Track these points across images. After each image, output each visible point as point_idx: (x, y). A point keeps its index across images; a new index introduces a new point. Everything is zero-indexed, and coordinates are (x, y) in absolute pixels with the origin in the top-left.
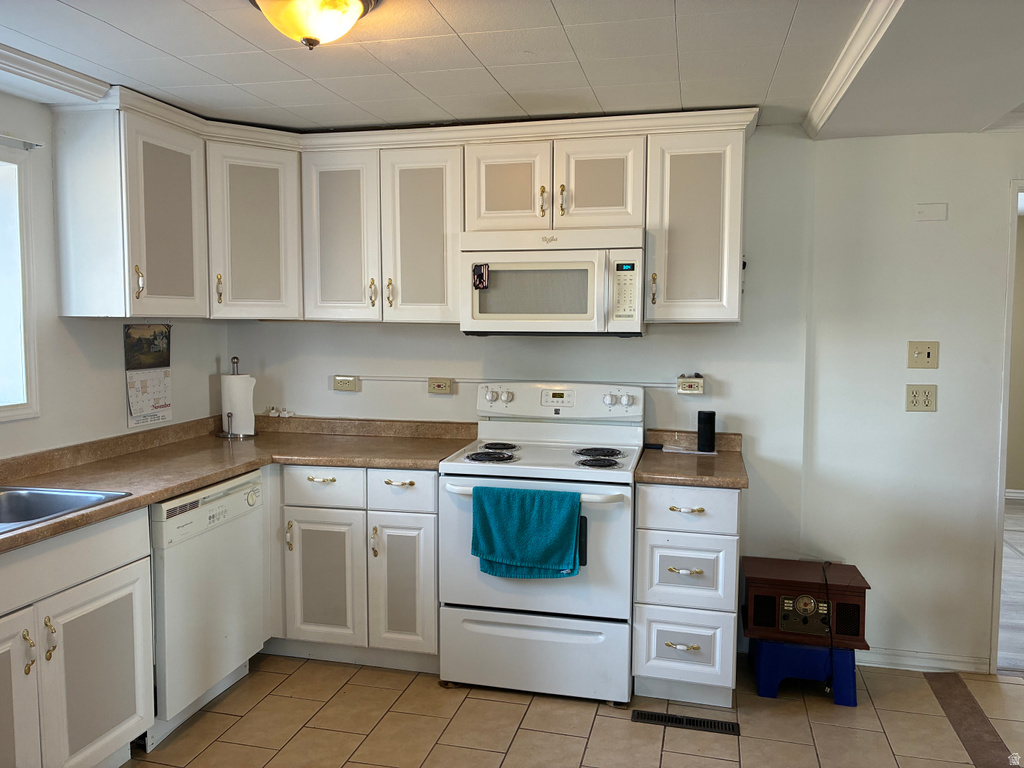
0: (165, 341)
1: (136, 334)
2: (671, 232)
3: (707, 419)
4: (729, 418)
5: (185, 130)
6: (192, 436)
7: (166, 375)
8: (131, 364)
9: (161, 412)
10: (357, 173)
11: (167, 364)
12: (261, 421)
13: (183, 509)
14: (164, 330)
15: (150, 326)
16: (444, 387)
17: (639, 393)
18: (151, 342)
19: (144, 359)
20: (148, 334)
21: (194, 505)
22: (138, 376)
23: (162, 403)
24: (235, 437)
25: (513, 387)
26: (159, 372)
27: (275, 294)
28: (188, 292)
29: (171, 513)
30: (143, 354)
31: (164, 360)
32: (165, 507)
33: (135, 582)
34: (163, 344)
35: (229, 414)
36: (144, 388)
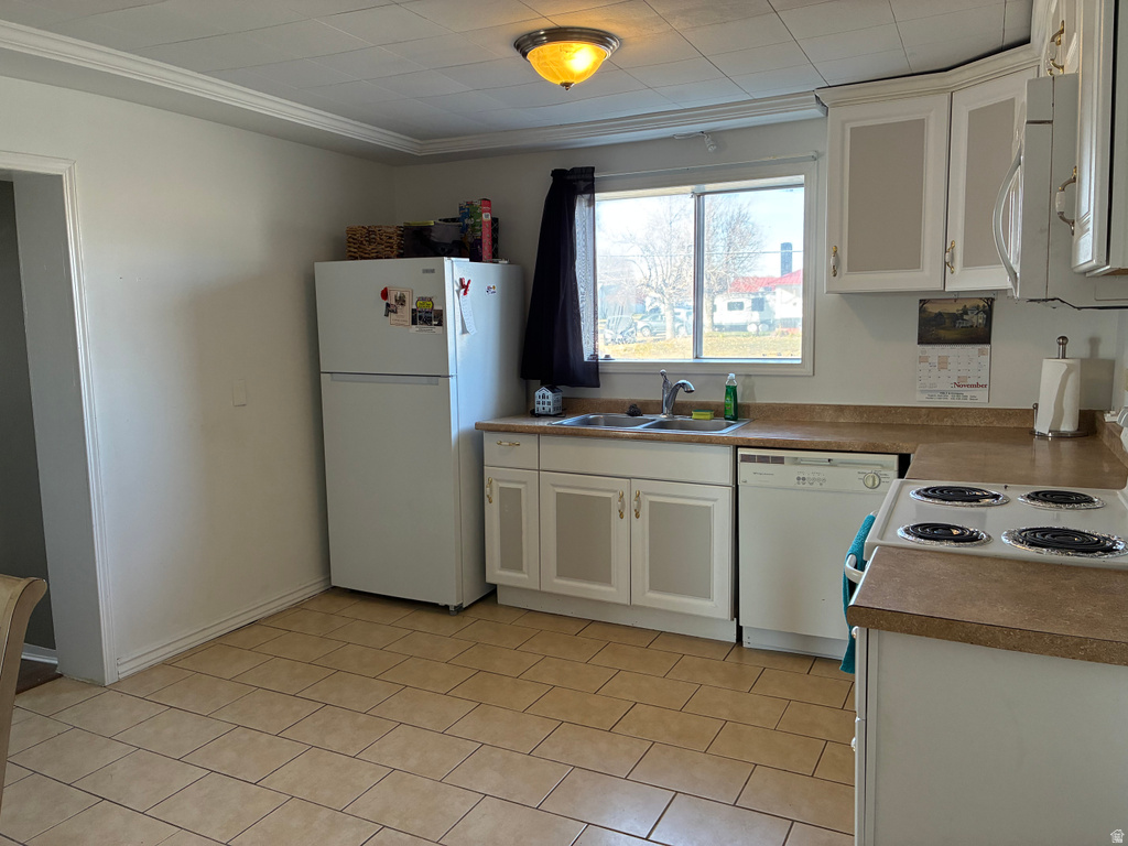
0: (982, 315)
1: (933, 309)
7: (982, 353)
8: (924, 339)
9: (969, 393)
11: (986, 341)
13: (763, 459)
14: (981, 304)
15: (956, 300)
18: (955, 318)
19: (943, 333)
20: (954, 309)
21: (780, 460)
22: (935, 351)
23: (970, 382)
26: (972, 349)
29: (747, 459)
30: (943, 329)
31: (981, 336)
32: (741, 452)
33: (715, 500)
34: (980, 320)
35: (1036, 407)
36: (943, 363)
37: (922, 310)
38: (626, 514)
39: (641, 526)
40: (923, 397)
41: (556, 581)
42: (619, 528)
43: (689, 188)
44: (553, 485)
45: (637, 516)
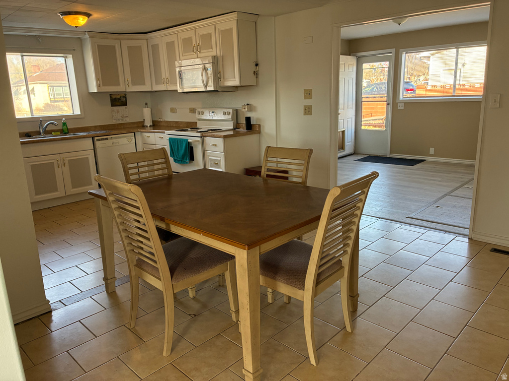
0: (125, 98)
1: (113, 97)
2: (222, 56)
3: (248, 119)
4: (258, 119)
5: (112, 39)
6: (136, 126)
7: (126, 108)
8: (112, 105)
9: (125, 119)
10: (158, 45)
11: (126, 105)
12: (153, 122)
13: (102, 139)
14: (124, 95)
15: (118, 94)
16: (193, 111)
17: (231, 111)
18: (119, 99)
19: (117, 103)
20: (118, 97)
21: (107, 139)
22: (116, 108)
23: (124, 116)
24: (147, 126)
25: (203, 110)
26: (124, 107)
27: (144, 84)
28: (118, 84)
29: (98, 140)
31: (125, 104)
32: (96, 138)
33: (89, 155)
34: (124, 99)
35: (144, 120)
36: (118, 112)
37: (111, 97)
38: (60, 166)
39: (66, 169)
40: (114, 121)
41: (35, 197)
42: (58, 172)
43: (20, 54)
44: (28, 163)
45: (64, 166)
